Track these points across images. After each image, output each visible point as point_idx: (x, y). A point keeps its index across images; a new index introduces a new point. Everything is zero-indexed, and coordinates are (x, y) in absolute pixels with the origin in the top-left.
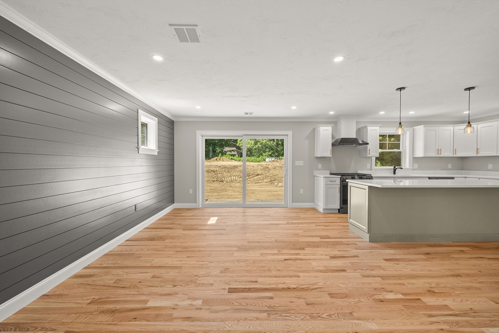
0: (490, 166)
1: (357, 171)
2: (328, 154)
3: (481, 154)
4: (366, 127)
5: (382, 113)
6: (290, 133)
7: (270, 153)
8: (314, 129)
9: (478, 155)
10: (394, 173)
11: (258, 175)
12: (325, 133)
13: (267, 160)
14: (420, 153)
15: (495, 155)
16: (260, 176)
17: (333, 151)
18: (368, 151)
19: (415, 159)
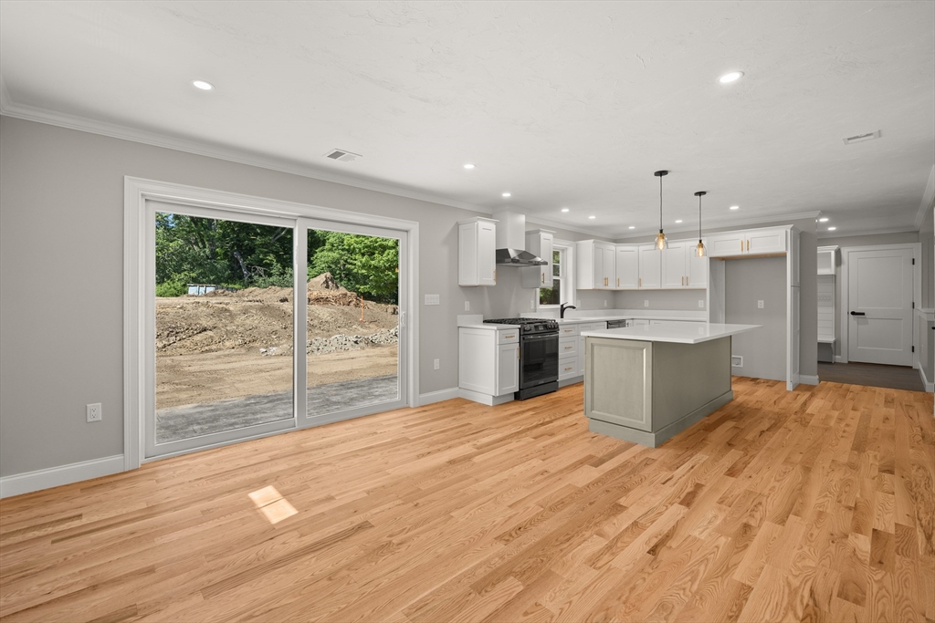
0: (647, 303)
1: (519, 315)
2: (490, 280)
3: (645, 287)
4: (538, 231)
5: (565, 210)
6: (414, 227)
7: (193, 275)
8: (457, 225)
9: (640, 288)
10: (562, 317)
11: (205, 330)
12: (485, 236)
13: (192, 290)
14: (587, 283)
15: (659, 288)
16: (210, 333)
17: (498, 273)
18: (542, 277)
19: (580, 293)
